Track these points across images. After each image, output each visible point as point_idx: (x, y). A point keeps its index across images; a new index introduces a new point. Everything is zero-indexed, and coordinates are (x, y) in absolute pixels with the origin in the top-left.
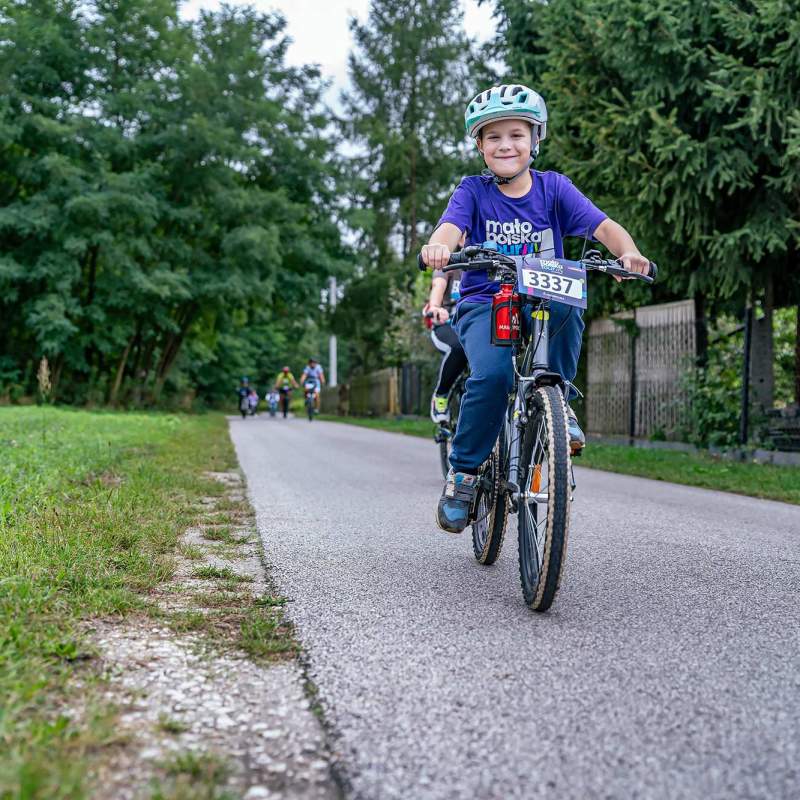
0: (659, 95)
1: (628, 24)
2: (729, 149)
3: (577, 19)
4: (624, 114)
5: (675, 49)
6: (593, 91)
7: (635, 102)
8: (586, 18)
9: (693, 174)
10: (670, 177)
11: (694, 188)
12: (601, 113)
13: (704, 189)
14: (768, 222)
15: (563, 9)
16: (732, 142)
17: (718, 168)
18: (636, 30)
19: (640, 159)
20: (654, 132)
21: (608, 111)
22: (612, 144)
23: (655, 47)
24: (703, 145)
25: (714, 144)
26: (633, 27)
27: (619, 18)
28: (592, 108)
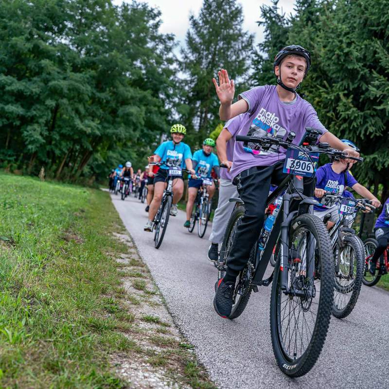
0: (345, 87)
1: (336, 53)
2: (373, 116)
3: (311, 45)
4: (328, 93)
5: (355, 67)
6: (314, 80)
7: (334, 89)
8: (316, 46)
9: (356, 126)
10: (345, 125)
11: (355, 132)
12: (316, 91)
13: (360, 133)
14: (386, 153)
15: (305, 40)
16: (375, 113)
17: (368, 125)
18: (339, 56)
19: (332, 115)
20: (340, 104)
21: (321, 91)
22: (320, 106)
23: (346, 65)
24: (362, 113)
25: (367, 113)
26: (338, 54)
27: (332, 49)
28: (312, 87)
